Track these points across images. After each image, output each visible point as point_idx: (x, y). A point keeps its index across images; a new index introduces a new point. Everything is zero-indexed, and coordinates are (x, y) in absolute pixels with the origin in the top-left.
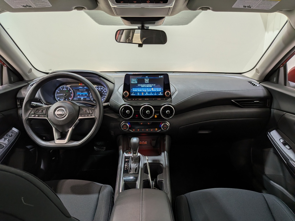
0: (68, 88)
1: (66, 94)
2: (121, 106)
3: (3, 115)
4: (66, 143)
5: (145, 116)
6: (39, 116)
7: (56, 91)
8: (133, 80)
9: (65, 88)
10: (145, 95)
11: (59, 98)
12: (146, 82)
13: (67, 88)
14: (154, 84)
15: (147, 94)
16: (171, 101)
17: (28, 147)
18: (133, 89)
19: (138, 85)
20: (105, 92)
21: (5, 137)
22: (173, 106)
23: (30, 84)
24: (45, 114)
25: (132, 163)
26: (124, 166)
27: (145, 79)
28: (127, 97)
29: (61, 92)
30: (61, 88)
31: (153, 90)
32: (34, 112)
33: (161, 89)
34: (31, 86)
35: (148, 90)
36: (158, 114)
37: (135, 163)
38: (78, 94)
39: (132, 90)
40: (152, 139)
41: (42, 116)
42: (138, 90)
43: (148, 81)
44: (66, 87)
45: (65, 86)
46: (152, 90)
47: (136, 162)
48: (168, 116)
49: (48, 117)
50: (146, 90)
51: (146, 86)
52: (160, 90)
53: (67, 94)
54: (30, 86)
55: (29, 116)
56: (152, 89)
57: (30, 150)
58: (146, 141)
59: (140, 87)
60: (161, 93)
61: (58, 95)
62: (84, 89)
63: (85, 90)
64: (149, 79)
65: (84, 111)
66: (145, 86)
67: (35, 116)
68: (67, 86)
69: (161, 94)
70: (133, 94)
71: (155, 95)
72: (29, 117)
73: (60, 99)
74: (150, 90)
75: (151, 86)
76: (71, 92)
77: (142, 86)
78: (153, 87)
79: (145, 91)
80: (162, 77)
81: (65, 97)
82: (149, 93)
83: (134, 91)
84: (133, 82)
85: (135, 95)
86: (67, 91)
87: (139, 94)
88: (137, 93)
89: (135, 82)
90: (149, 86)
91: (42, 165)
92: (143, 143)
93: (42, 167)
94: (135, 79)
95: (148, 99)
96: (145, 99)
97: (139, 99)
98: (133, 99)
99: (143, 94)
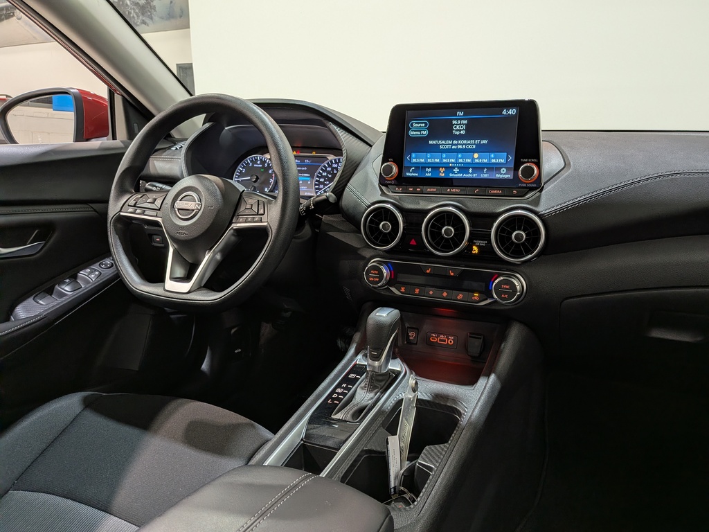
0: (265, 162)
2: (369, 206)
3: (95, 211)
4: (187, 293)
5: (438, 244)
6: (143, 214)
7: (237, 170)
8: (414, 125)
9: (259, 162)
10: (451, 175)
12: (458, 133)
13: (263, 162)
14: (482, 139)
15: (456, 174)
16: (537, 202)
18: (414, 155)
19: (430, 142)
21: (95, 267)
22: (540, 217)
24: (159, 210)
25: (362, 388)
26: (333, 392)
27: (454, 122)
28: (393, 182)
30: (250, 161)
31: (477, 161)
32: (135, 200)
33: (508, 158)
35: (460, 161)
36: (483, 243)
37: (371, 391)
39: (410, 158)
40: (470, 333)
41: (152, 213)
42: (429, 161)
43: (464, 127)
44: (261, 160)
45: (259, 157)
46: (473, 159)
47: (375, 387)
48: (517, 250)
50: (453, 161)
52: (502, 161)
53: (262, 178)
54: (174, 149)
55: (120, 211)
56: (476, 155)
58: (451, 336)
59: (436, 149)
60: (503, 170)
61: (240, 179)
62: (304, 166)
63: (306, 168)
64: (466, 122)
65: (247, 206)
66: (452, 145)
67: (134, 212)
68: (263, 156)
69: (504, 174)
70: (413, 172)
71: (485, 176)
74: (469, 161)
75: (471, 144)
76: (270, 172)
77: (441, 147)
78: (479, 149)
79: (449, 163)
80: (513, 112)
81: (256, 184)
82: (464, 169)
83: (414, 160)
84: (415, 133)
85: (417, 175)
86: (262, 170)
87: (430, 172)
88: (425, 168)
89: (420, 131)
90: (466, 145)
91: (205, 361)
92: (440, 340)
93: (205, 366)
94: (423, 123)
95: (457, 190)
96: (449, 190)
97: (428, 190)
98: (410, 189)
99: (442, 171)
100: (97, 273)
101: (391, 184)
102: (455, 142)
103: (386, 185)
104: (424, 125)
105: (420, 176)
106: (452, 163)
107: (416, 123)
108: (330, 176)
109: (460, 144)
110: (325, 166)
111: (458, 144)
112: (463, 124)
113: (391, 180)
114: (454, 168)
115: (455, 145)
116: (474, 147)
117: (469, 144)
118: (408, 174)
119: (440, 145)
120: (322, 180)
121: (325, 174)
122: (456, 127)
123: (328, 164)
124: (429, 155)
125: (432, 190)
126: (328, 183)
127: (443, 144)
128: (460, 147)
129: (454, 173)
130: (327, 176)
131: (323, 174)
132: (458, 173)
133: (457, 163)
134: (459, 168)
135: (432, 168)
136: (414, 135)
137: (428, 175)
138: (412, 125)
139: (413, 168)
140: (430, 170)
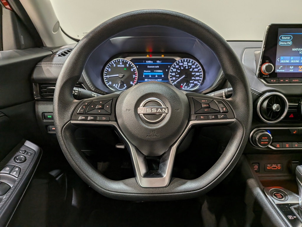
0: (127, 63)
1: (124, 76)
2: (262, 95)
3: (6, 115)
4: (166, 187)
7: (105, 70)
8: (283, 38)
9: (121, 63)
11: (110, 83)
13: (125, 63)
17: (53, 173)
18: (282, 58)
19: (293, 50)
20: (196, 70)
21: (12, 162)
23: (57, 52)
24: (111, 115)
28: (268, 76)
29: (115, 70)
30: (114, 63)
32: (82, 108)
34: (59, 56)
38: (144, 74)
39: (279, 60)
41: (104, 118)
42: (292, 61)
44: (123, 62)
45: (121, 59)
49: (116, 121)
53: (126, 75)
54: (57, 56)
55: (71, 120)
57: (57, 179)
58: (279, 164)
59: (297, 54)
61: (108, 76)
62: (157, 65)
63: (158, 67)
65: (203, 106)
67: (86, 120)
68: (125, 59)
70: (282, 69)
72: (72, 122)
73: (112, 84)
76: (132, 70)
77: (300, 53)
81: (122, 80)
83: (282, 61)
84: (283, 43)
85: (284, 71)
86: (125, 69)
87: (292, 69)
88: (290, 66)
89: (287, 42)
91: (73, 199)
92: (273, 168)
93: (74, 202)
94: (288, 37)
97: (293, 81)
98: (281, 81)
99: (300, 68)
100: (17, 169)
101: (267, 78)
103: (264, 79)
104: (289, 38)
105: (286, 72)
107: (284, 37)
108: (179, 71)
110: (174, 65)
113: (267, 75)
118: (278, 71)
119: (299, 51)
120: (174, 74)
121: (175, 70)
123: (177, 63)
124: (292, 58)
125: (296, 80)
126: (178, 76)
127: (301, 51)
130: (176, 71)
131: (174, 70)
135: (294, 66)
136: (282, 44)
137: (291, 71)
138: (281, 38)
139: (282, 67)
140: (293, 67)
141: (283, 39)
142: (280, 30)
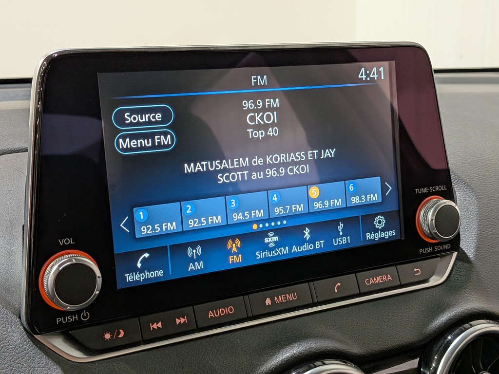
10: (260, 255)
12: (260, 134)
14: (322, 146)
15: (273, 249)
18: (141, 214)
19: (188, 168)
27: (248, 105)
28: (86, 316)
31: (318, 206)
33: (384, 189)
35: (278, 211)
39: (131, 224)
42: (192, 224)
43: (274, 117)
46: (309, 201)
50: (261, 214)
51: (261, 168)
56: (314, 192)
59: (208, 187)
60: (380, 221)
64: (276, 103)
66: (251, 169)
69: (382, 231)
70: (148, 266)
71: (342, 241)
74: (300, 208)
77: (222, 179)
82: (290, 231)
83: (145, 231)
84: (134, 143)
85: (160, 273)
87: (199, 259)
88: (185, 246)
89: (151, 136)
90: (285, 165)
94: (155, 111)
95: (290, 297)
96: (268, 302)
97: (211, 314)
98: (155, 326)
99: (234, 249)
101: (78, 325)
102: (258, 161)
103: (65, 334)
104: (159, 116)
105: (174, 274)
106: (258, 222)
107: (132, 112)
109: (271, 166)
111: (266, 166)
112: (272, 110)
113: (77, 312)
114: (264, 233)
115: (258, 169)
116: (307, 168)
117: (293, 163)
118: (130, 278)
119: (216, 172)
122: (253, 119)
124: (189, 208)
125: (222, 312)
127: (225, 170)
128: (271, 173)
129: (266, 247)
132: (278, 245)
133: (269, 220)
134: (277, 231)
136: (131, 149)
137: (196, 267)
138: (121, 120)
139: (147, 255)
140: (199, 251)
141: (131, 124)
142: (104, 80)
